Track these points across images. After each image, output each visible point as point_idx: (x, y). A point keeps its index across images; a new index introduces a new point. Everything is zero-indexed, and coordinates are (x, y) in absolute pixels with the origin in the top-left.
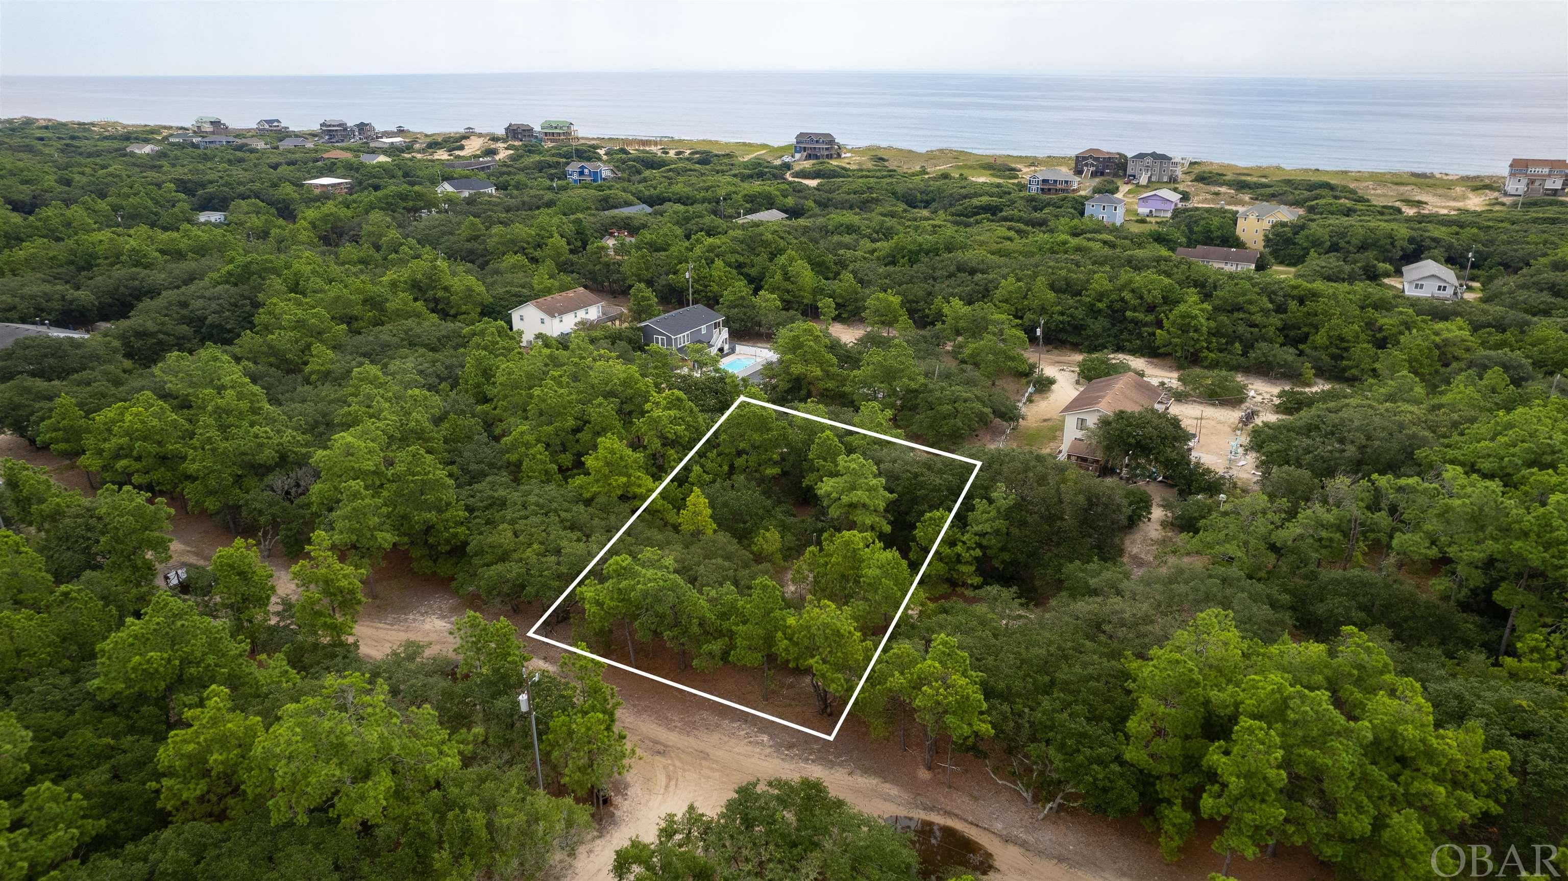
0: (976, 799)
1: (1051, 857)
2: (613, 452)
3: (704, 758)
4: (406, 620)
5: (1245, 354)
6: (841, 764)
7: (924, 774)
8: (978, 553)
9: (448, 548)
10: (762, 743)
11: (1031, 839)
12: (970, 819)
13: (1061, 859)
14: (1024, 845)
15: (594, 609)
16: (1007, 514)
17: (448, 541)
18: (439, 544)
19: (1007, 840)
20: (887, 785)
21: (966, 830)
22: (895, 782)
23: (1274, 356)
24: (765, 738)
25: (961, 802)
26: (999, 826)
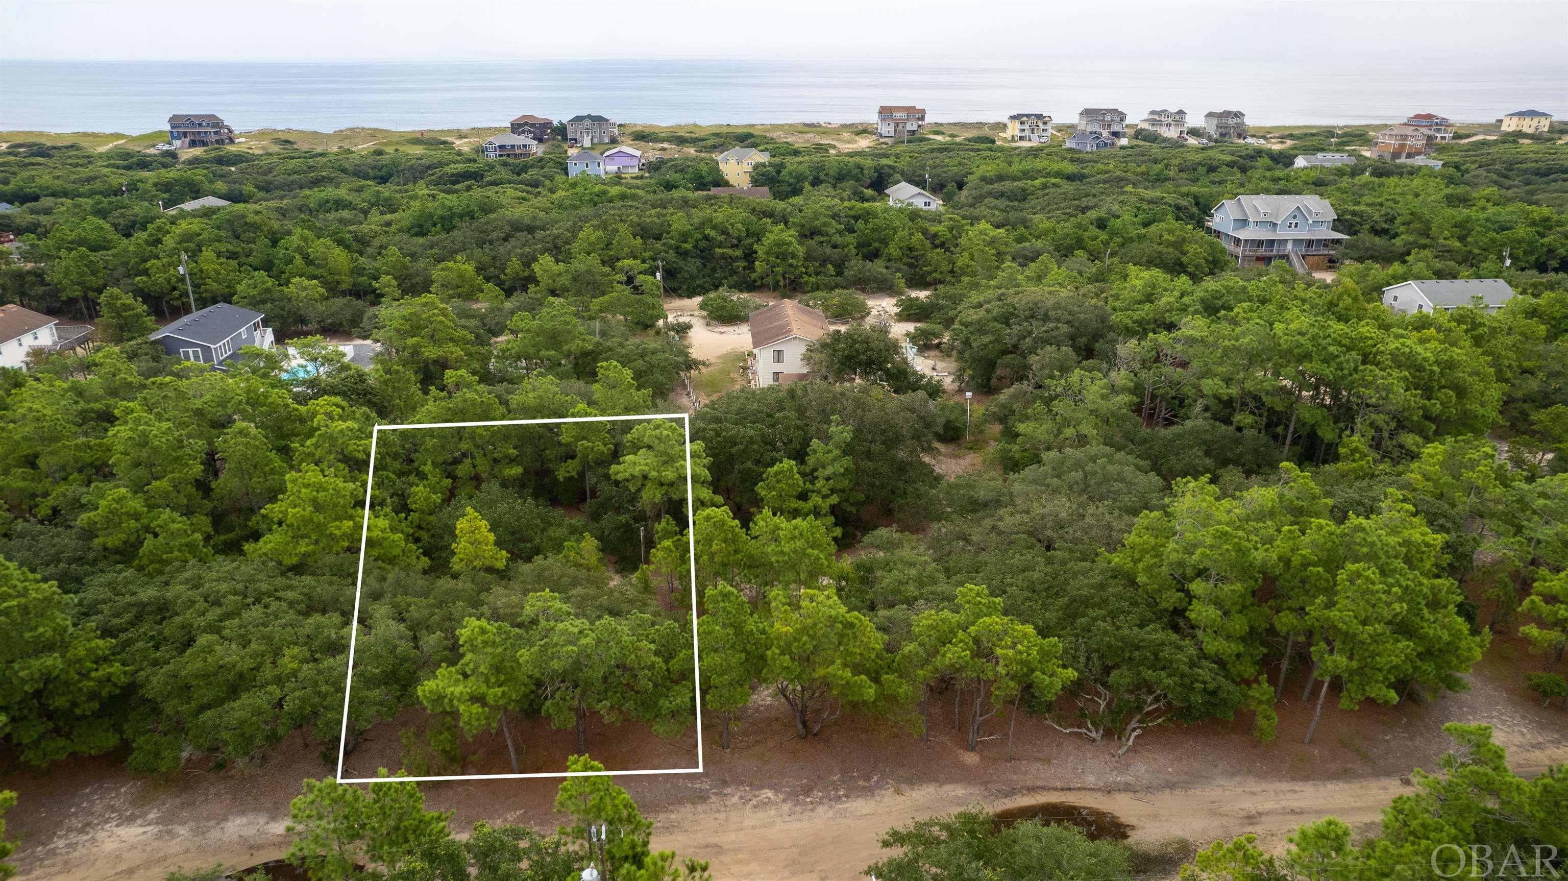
0: (1048, 761)
1: (1160, 788)
2: (320, 488)
3: (719, 853)
4: (53, 853)
5: (839, 274)
6: (879, 786)
7: (971, 759)
8: (834, 499)
9: (96, 705)
10: (767, 803)
11: (1130, 779)
12: (1059, 785)
13: (1171, 786)
14: (1127, 788)
15: (476, 708)
16: (848, 450)
17: (93, 695)
18: (74, 704)
19: (1109, 791)
20: (947, 788)
21: (1063, 799)
22: (952, 780)
23: (869, 270)
24: (768, 793)
25: (1035, 772)
26: (1091, 780)
